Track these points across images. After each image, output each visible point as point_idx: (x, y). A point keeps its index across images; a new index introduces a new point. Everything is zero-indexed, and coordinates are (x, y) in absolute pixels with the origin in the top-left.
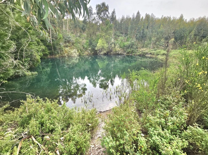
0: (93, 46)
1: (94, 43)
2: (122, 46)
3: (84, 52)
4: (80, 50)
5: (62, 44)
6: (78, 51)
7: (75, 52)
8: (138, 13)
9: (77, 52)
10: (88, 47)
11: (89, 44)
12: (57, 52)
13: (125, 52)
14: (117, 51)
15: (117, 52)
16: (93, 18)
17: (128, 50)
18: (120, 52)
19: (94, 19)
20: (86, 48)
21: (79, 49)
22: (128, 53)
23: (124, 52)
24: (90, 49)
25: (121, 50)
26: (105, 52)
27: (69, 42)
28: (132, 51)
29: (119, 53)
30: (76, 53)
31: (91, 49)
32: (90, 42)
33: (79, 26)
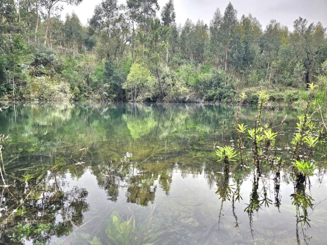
0: (117, 79)
1: (117, 72)
2: (192, 82)
3: (89, 93)
4: (79, 87)
5: (25, 66)
6: (72, 88)
7: (63, 91)
8: (230, 7)
9: (68, 89)
10: (102, 80)
11: (105, 74)
12: (6, 86)
13: (201, 96)
14: (180, 95)
15: (181, 98)
16: (118, 17)
17: (209, 91)
18: (188, 98)
19: (119, 20)
20: (96, 83)
21: (76, 84)
22: (210, 99)
23: (197, 98)
24: (107, 85)
25: (191, 92)
26: (148, 95)
27: (46, 63)
28: (221, 94)
29: (185, 98)
30: (65, 93)
31: (110, 88)
32: (107, 68)
33: (78, 35)
